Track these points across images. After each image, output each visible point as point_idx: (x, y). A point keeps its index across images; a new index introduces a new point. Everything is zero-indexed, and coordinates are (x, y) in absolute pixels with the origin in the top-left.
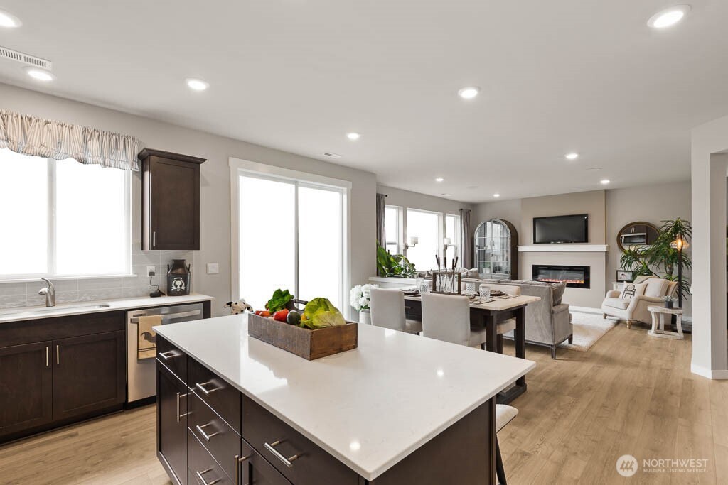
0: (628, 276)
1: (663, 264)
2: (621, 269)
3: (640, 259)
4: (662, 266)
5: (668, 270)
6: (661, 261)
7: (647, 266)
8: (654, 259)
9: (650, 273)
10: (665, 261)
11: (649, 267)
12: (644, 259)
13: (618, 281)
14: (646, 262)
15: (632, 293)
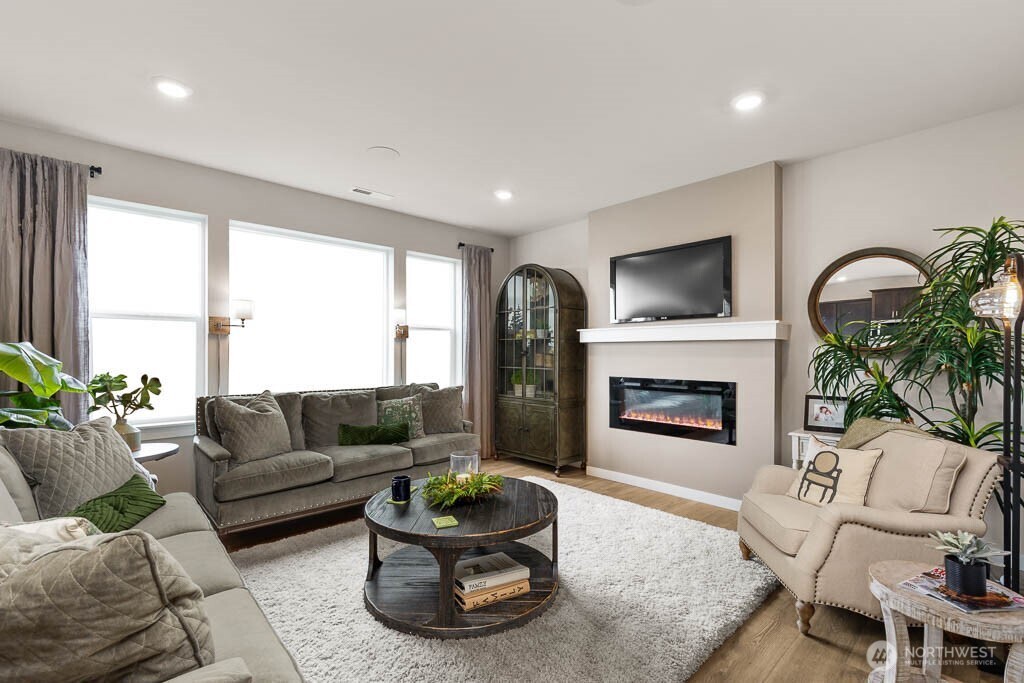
0: (836, 415)
1: (945, 377)
2: (815, 392)
3: (870, 362)
4: (941, 384)
5: (960, 400)
6: (939, 366)
7: (889, 386)
8: (913, 363)
9: (901, 410)
10: (949, 370)
11: (899, 388)
12: (879, 362)
13: (808, 428)
14: (889, 374)
15: (830, 482)
